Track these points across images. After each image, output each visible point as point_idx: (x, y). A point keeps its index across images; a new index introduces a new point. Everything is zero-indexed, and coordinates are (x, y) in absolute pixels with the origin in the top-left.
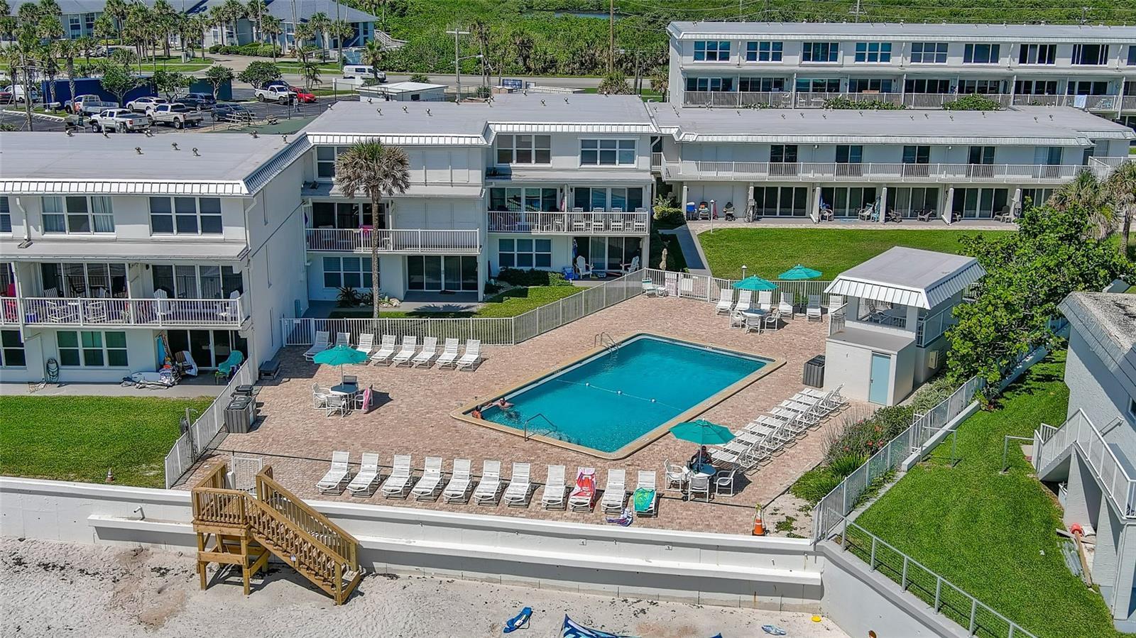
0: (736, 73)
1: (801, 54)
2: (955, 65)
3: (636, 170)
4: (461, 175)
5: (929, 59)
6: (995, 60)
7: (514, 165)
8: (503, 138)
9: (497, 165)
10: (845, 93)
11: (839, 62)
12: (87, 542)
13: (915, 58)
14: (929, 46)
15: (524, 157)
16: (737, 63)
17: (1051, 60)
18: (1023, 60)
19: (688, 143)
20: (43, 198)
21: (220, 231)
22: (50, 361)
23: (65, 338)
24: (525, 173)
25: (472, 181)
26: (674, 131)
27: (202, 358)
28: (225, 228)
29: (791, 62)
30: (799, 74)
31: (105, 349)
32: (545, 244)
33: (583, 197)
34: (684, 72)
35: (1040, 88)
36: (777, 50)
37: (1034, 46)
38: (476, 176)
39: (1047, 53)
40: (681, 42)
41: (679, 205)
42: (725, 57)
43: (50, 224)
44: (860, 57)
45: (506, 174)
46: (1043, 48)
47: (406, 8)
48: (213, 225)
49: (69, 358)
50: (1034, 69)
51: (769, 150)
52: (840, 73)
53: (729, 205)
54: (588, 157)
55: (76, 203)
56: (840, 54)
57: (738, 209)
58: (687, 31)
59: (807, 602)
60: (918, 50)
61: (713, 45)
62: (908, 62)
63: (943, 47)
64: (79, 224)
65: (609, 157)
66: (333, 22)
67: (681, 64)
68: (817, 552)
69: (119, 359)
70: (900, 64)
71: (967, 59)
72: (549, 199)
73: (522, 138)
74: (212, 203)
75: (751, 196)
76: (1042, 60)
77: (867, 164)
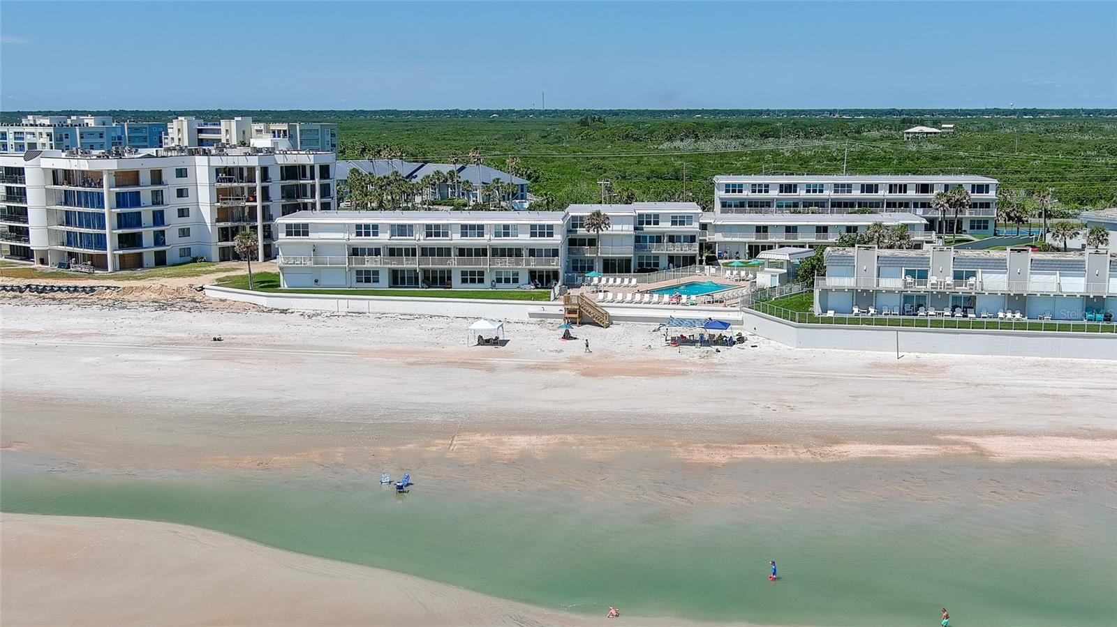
0: (746, 199)
1: (778, 189)
2: (856, 194)
3: (693, 228)
4: (626, 227)
5: (843, 191)
6: (876, 192)
7: (644, 226)
8: (641, 216)
9: (638, 226)
10: (801, 208)
11: (798, 193)
12: (526, 318)
13: (836, 191)
14: (843, 186)
15: (648, 223)
16: (747, 194)
17: (905, 192)
18: (890, 192)
19: (718, 225)
20: (495, 225)
21: (553, 236)
22: (494, 281)
23: (499, 273)
24: (649, 229)
25: (630, 229)
26: (712, 221)
27: (541, 281)
28: (554, 236)
29: (774, 193)
30: (777, 199)
31: (511, 277)
32: (657, 257)
33: (672, 239)
34: (720, 199)
35: (901, 205)
36: (767, 188)
37: (896, 185)
38: (632, 227)
39: (903, 188)
40: (718, 184)
41: (715, 253)
42: (740, 191)
43: (497, 235)
44: (808, 191)
45: (642, 229)
46: (900, 186)
47: (539, 177)
48: (550, 235)
49: (499, 280)
50: (897, 196)
51: (755, 228)
52: (798, 198)
53: (737, 253)
54: (674, 223)
55: (506, 227)
56: (798, 189)
57: (742, 255)
58: (721, 180)
59: (739, 326)
60: (837, 188)
61: (734, 185)
62: (832, 193)
63: (849, 186)
64: (506, 234)
65: (682, 223)
66: (506, 183)
67: (720, 194)
68: (741, 311)
69: (516, 281)
70: (828, 194)
71: (862, 192)
72: (658, 239)
73: (648, 216)
74: (550, 227)
75: (747, 248)
76: (900, 192)
77: (799, 234)
